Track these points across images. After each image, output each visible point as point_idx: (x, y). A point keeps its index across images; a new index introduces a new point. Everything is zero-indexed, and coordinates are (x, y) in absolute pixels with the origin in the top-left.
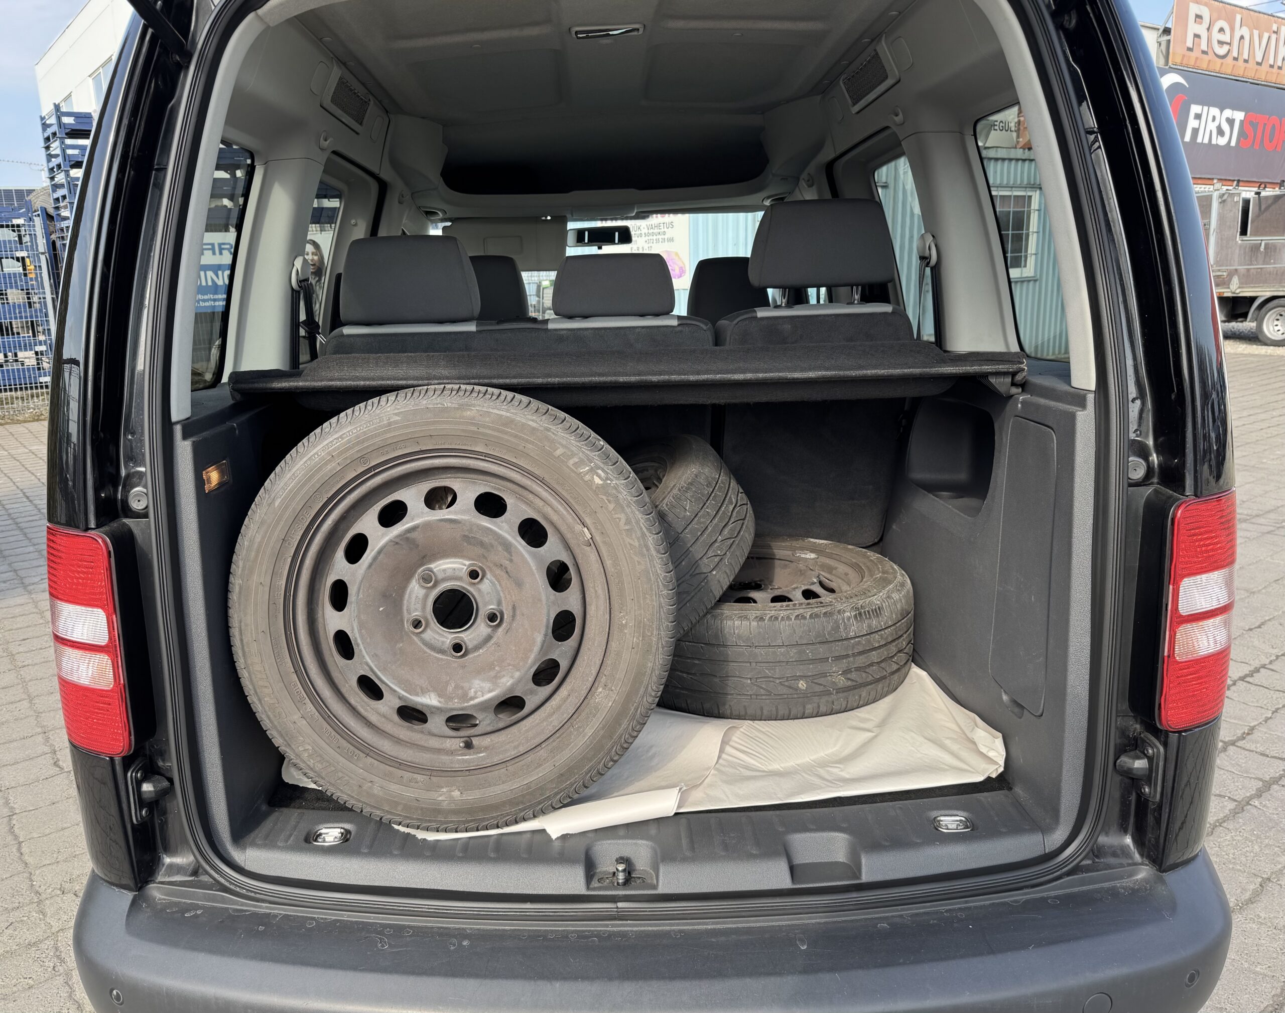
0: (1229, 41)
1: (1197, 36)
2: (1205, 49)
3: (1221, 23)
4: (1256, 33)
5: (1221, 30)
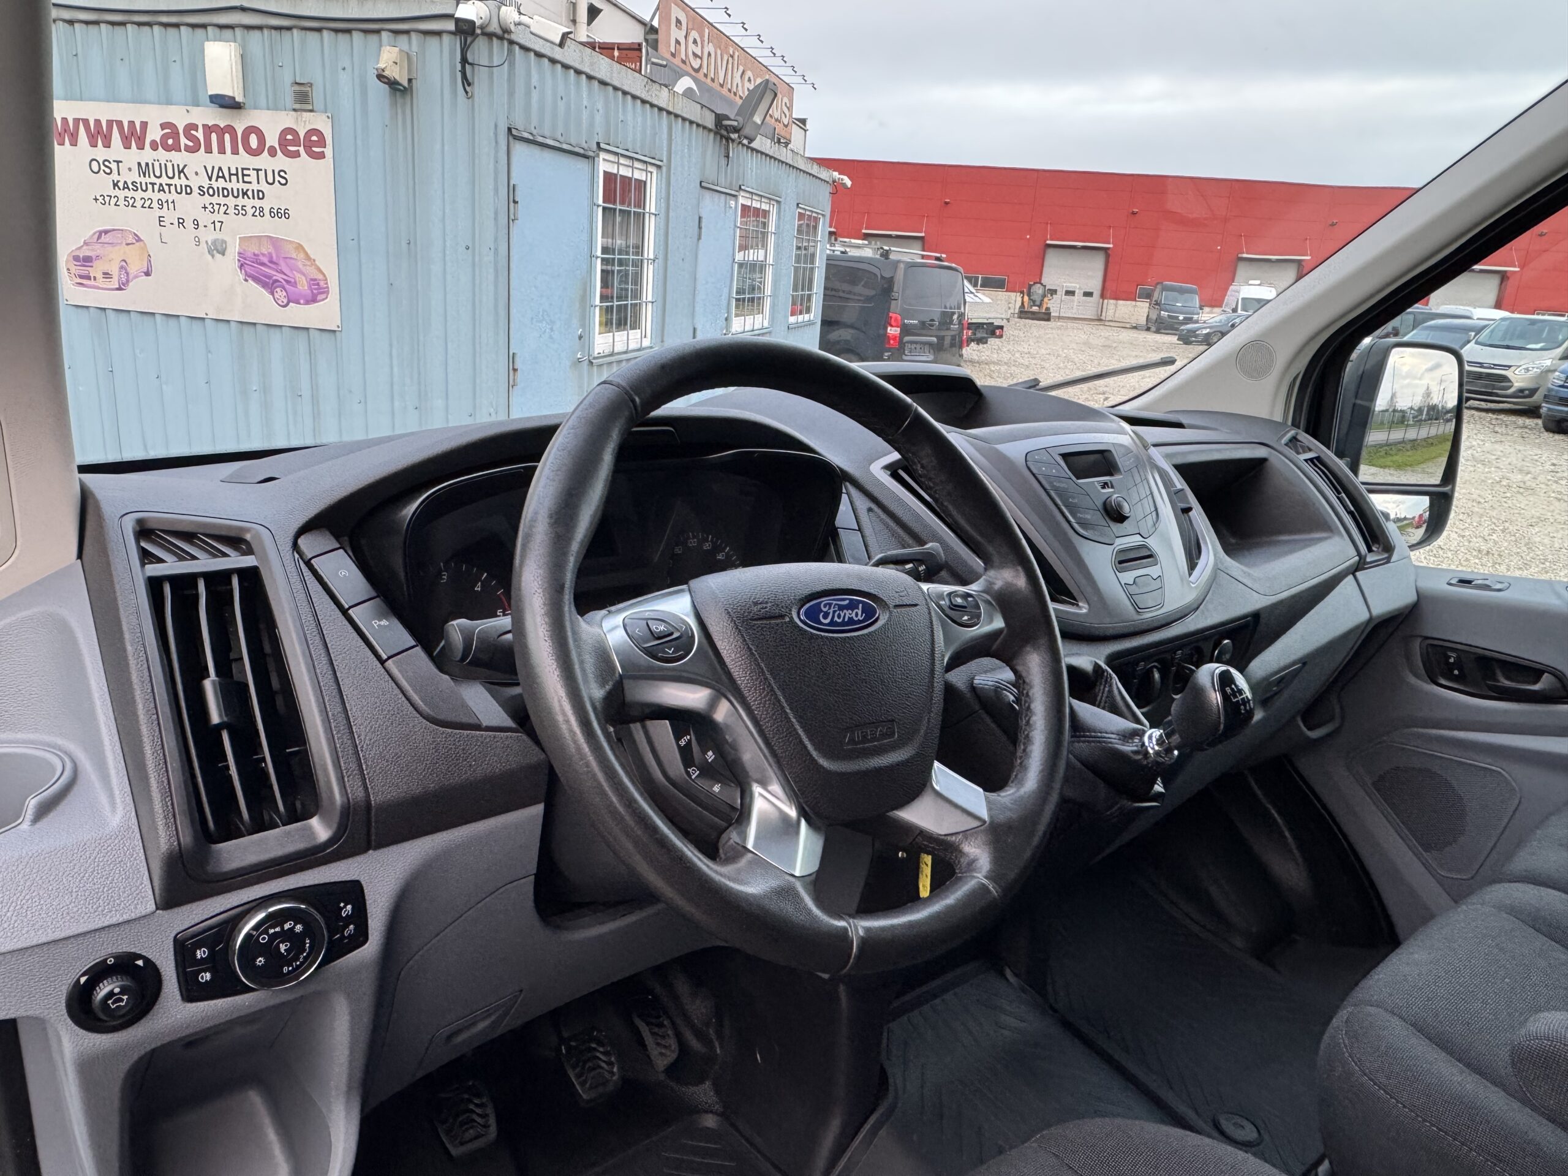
0: (700, 54)
1: (678, 42)
2: (684, 58)
3: (694, 34)
4: (719, 52)
5: (695, 42)
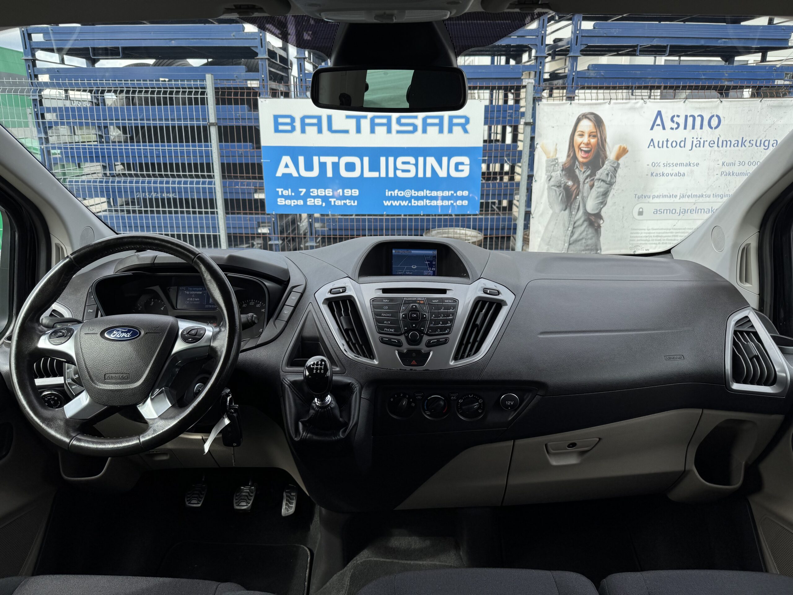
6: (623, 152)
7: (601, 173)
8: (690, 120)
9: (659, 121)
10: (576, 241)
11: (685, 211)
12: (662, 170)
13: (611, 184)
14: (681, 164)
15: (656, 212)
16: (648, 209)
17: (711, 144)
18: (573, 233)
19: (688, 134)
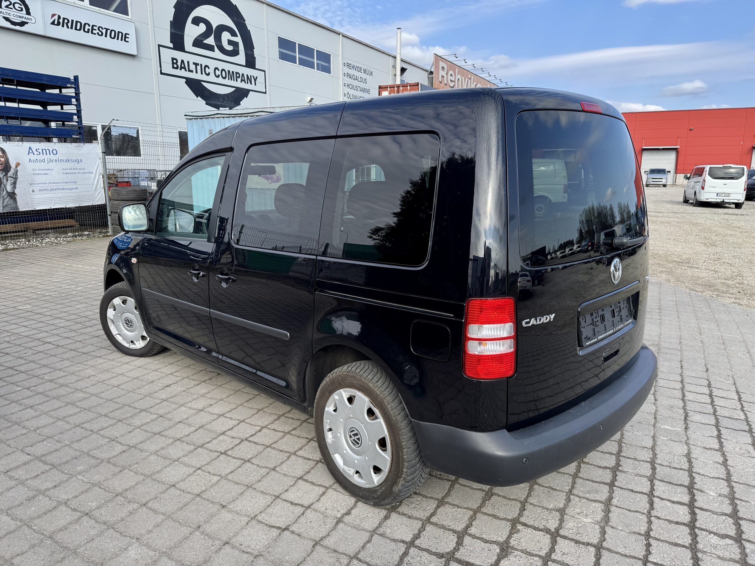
0: (454, 81)
1: (443, 76)
2: (446, 83)
3: (451, 72)
4: (463, 78)
6: (18, 165)
7: (10, 174)
8: (44, 151)
9: (31, 151)
10: (6, 206)
11: (52, 190)
12: (37, 172)
13: (16, 179)
14: (45, 169)
15: (40, 190)
16: (36, 188)
17: (56, 161)
18: (3, 202)
19: (45, 157)
